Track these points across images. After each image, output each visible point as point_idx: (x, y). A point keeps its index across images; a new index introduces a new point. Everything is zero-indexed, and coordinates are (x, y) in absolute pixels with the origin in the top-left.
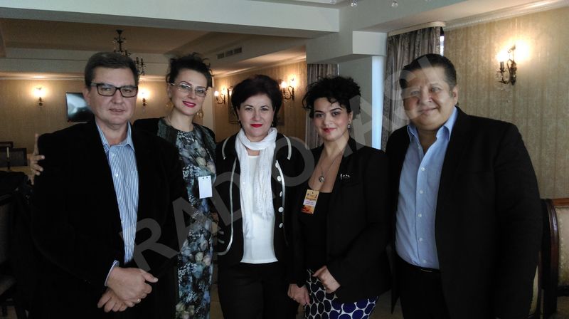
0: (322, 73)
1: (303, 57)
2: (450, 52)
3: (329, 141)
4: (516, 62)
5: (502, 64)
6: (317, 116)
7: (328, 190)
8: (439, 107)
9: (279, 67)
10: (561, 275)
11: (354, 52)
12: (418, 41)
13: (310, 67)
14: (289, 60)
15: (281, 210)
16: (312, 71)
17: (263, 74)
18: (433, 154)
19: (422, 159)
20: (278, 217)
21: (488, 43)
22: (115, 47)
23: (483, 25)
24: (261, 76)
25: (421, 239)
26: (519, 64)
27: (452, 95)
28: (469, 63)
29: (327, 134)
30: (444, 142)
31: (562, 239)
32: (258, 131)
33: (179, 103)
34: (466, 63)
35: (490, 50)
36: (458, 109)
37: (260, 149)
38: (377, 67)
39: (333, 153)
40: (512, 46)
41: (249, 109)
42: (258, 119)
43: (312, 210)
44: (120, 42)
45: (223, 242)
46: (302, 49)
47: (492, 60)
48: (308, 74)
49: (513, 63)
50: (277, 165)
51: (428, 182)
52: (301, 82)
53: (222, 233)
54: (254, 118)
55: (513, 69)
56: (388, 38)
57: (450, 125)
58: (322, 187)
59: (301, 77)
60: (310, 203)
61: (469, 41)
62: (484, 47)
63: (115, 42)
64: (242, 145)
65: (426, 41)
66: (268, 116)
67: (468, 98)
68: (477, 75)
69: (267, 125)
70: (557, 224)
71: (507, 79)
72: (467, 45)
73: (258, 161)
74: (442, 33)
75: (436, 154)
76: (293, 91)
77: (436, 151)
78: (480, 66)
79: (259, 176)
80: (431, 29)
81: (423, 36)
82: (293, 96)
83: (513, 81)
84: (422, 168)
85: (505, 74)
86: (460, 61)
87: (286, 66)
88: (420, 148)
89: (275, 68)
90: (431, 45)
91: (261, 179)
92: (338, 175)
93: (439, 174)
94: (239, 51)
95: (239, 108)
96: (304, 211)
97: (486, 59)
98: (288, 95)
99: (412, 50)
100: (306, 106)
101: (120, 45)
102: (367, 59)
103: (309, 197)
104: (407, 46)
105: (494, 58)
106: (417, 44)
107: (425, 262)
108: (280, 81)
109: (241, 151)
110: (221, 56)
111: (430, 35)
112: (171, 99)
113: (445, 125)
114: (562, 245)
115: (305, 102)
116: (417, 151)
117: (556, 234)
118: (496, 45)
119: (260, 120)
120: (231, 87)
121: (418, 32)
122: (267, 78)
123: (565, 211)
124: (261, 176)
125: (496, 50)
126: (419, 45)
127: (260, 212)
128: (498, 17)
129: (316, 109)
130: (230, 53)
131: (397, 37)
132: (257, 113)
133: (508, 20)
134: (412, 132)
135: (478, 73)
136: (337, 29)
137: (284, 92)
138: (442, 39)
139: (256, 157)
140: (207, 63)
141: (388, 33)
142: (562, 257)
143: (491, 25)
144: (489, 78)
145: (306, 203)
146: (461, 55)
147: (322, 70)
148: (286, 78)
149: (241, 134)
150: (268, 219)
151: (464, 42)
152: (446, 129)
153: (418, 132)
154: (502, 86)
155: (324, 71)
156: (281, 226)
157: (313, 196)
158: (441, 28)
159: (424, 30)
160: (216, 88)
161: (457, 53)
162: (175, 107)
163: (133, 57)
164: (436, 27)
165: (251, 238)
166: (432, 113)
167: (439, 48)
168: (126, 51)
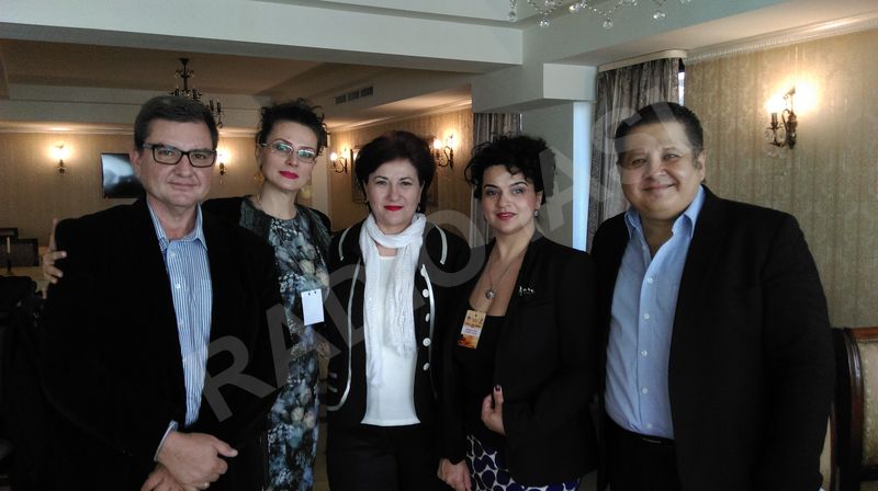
0: (496, 128)
1: (466, 102)
2: (695, 97)
3: (504, 234)
4: (795, 113)
5: (774, 117)
6: (488, 193)
7: (500, 312)
8: (677, 184)
9: (430, 117)
10: (868, 448)
11: (545, 97)
12: (644, 79)
13: (479, 119)
14: (445, 106)
15: (427, 342)
16: (481, 124)
17: (406, 130)
18: (666, 259)
19: (648, 265)
20: (422, 354)
21: (752, 83)
22: (179, 84)
23: (744, 56)
24: (400, 133)
25: (645, 391)
26: (801, 116)
27: (697, 166)
28: (723, 114)
29: (503, 222)
30: (683, 239)
31: (868, 391)
32: (395, 217)
33: (273, 174)
34: (719, 115)
35: (756, 96)
36: (706, 190)
37: (398, 245)
38: (581, 119)
39: (508, 253)
40: (789, 89)
41: (381, 183)
42: (395, 198)
43: (474, 343)
44: (185, 77)
45: (335, 390)
46: (465, 90)
47: (759, 110)
48: (475, 129)
49: (792, 115)
50: (424, 272)
51: (658, 302)
52: (464, 140)
53: (335, 376)
54: (389, 197)
55: (791, 124)
56: (599, 74)
57: (693, 213)
58: (491, 307)
59: (463, 132)
60: (472, 331)
61: (724, 80)
62: (746, 89)
63: (177, 76)
64: (369, 239)
65: (657, 80)
66: (411, 194)
67: (722, 168)
68: (736, 132)
69: (410, 208)
70: (861, 368)
71: (782, 140)
72: (720, 87)
73: (394, 264)
74: (682, 68)
75: (672, 259)
76: (451, 155)
77: (671, 252)
78: (740, 120)
79: (394, 288)
80: (664, 61)
81: (653, 73)
82: (451, 162)
83: (791, 142)
84: (648, 279)
85: (779, 131)
86: (710, 112)
87: (441, 115)
88: (645, 247)
89: (424, 118)
90: (664, 87)
91: (397, 294)
92: (516, 288)
93: (676, 289)
94: (369, 91)
95: (367, 182)
96: (462, 344)
97: (749, 108)
98: (444, 160)
99: (635, 93)
100: (469, 178)
101: (185, 82)
102: (566, 106)
103: (471, 321)
104: (627, 87)
105: (761, 106)
106: (642, 84)
107: (649, 426)
108: (432, 139)
109: (368, 249)
110: (340, 100)
111: (662, 70)
112: (261, 167)
113: (686, 213)
114: (868, 400)
115: (469, 172)
116: (641, 252)
117: (858, 384)
118: (765, 86)
119: (399, 200)
120: (356, 147)
121: (645, 66)
122: (410, 136)
123: (873, 347)
124: (398, 288)
125: (765, 94)
126: (646, 86)
127: (395, 344)
128: (769, 44)
129: (486, 182)
130: (355, 95)
131: (613, 72)
132: (394, 188)
133: (783, 48)
134: (633, 222)
135: (737, 129)
136: (520, 62)
137: (438, 155)
138: (681, 76)
139: (390, 258)
140: (318, 113)
141: (598, 68)
142: (869, 420)
143: (757, 56)
144: (755, 137)
145: (465, 331)
146: (710, 100)
147: (496, 121)
148: (441, 134)
149: (370, 222)
150: (406, 355)
151: (716, 81)
152: (687, 220)
153: (641, 222)
154: (774, 151)
155: (499, 125)
156: (426, 367)
157: (475, 320)
158: (680, 60)
159: (654, 62)
160: (333, 149)
161: (705, 99)
162: (266, 179)
163: (205, 100)
164: (673, 59)
165: (380, 386)
166: (665, 192)
167: (677, 91)
168: (194, 91)
